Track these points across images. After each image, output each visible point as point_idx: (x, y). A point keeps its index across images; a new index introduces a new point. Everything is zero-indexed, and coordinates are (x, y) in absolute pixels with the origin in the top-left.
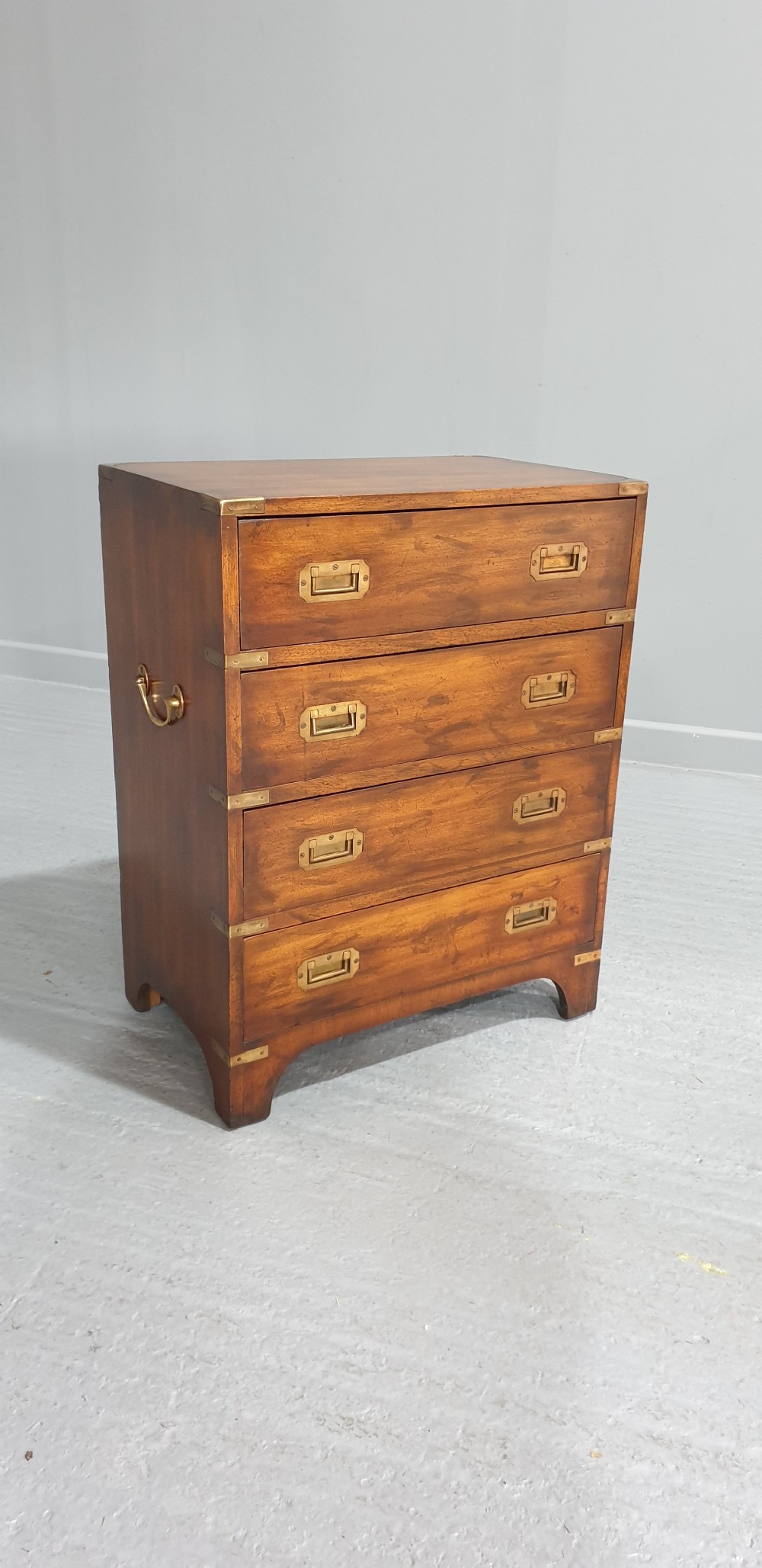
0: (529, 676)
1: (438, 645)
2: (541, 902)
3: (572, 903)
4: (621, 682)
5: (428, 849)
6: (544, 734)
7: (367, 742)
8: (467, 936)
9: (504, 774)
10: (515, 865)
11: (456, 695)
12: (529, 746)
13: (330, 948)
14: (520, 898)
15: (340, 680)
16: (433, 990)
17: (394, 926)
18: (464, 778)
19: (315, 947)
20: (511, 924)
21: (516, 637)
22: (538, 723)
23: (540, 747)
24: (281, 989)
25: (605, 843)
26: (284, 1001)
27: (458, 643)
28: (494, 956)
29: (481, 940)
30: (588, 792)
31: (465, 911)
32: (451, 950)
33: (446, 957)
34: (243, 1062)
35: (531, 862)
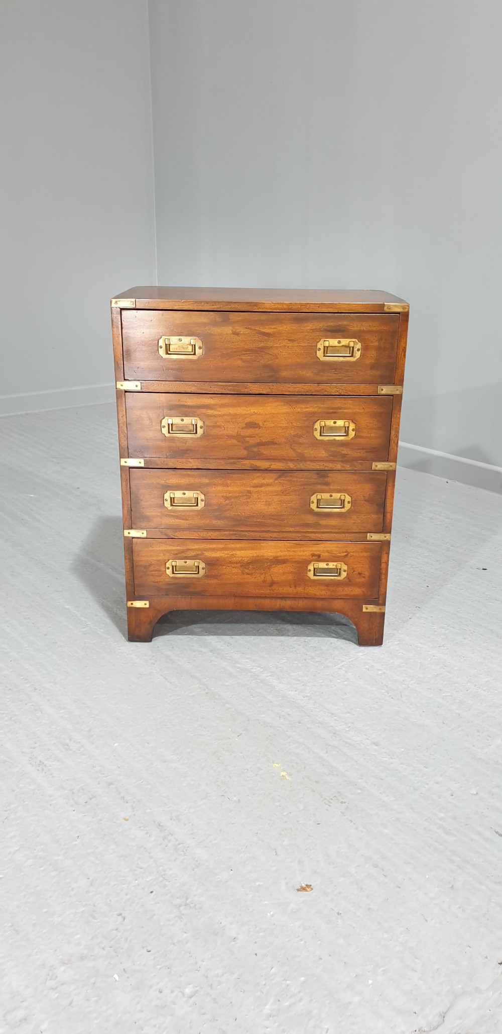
0: (318, 420)
1: (251, 392)
2: (335, 564)
3: (360, 570)
4: (393, 433)
5: (249, 514)
6: (331, 458)
7: (205, 443)
8: (278, 572)
9: (302, 478)
10: (314, 536)
11: (265, 423)
12: (321, 464)
13: (186, 557)
14: (319, 558)
15: (186, 404)
16: (256, 599)
17: (228, 554)
18: (274, 475)
19: (176, 554)
20: (312, 572)
21: (307, 394)
22: (326, 450)
23: (330, 465)
24: (156, 572)
25: (385, 537)
26: (157, 579)
27: (264, 393)
28: (300, 589)
29: (290, 577)
30: (369, 500)
31: (277, 557)
32: (269, 579)
33: (264, 581)
34: (134, 606)
35: (325, 536)
